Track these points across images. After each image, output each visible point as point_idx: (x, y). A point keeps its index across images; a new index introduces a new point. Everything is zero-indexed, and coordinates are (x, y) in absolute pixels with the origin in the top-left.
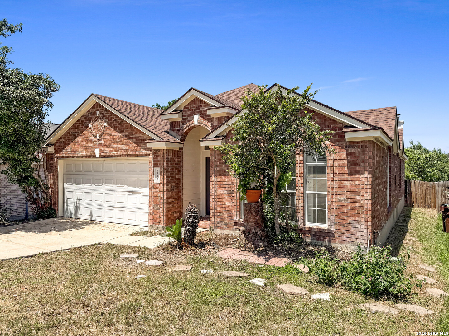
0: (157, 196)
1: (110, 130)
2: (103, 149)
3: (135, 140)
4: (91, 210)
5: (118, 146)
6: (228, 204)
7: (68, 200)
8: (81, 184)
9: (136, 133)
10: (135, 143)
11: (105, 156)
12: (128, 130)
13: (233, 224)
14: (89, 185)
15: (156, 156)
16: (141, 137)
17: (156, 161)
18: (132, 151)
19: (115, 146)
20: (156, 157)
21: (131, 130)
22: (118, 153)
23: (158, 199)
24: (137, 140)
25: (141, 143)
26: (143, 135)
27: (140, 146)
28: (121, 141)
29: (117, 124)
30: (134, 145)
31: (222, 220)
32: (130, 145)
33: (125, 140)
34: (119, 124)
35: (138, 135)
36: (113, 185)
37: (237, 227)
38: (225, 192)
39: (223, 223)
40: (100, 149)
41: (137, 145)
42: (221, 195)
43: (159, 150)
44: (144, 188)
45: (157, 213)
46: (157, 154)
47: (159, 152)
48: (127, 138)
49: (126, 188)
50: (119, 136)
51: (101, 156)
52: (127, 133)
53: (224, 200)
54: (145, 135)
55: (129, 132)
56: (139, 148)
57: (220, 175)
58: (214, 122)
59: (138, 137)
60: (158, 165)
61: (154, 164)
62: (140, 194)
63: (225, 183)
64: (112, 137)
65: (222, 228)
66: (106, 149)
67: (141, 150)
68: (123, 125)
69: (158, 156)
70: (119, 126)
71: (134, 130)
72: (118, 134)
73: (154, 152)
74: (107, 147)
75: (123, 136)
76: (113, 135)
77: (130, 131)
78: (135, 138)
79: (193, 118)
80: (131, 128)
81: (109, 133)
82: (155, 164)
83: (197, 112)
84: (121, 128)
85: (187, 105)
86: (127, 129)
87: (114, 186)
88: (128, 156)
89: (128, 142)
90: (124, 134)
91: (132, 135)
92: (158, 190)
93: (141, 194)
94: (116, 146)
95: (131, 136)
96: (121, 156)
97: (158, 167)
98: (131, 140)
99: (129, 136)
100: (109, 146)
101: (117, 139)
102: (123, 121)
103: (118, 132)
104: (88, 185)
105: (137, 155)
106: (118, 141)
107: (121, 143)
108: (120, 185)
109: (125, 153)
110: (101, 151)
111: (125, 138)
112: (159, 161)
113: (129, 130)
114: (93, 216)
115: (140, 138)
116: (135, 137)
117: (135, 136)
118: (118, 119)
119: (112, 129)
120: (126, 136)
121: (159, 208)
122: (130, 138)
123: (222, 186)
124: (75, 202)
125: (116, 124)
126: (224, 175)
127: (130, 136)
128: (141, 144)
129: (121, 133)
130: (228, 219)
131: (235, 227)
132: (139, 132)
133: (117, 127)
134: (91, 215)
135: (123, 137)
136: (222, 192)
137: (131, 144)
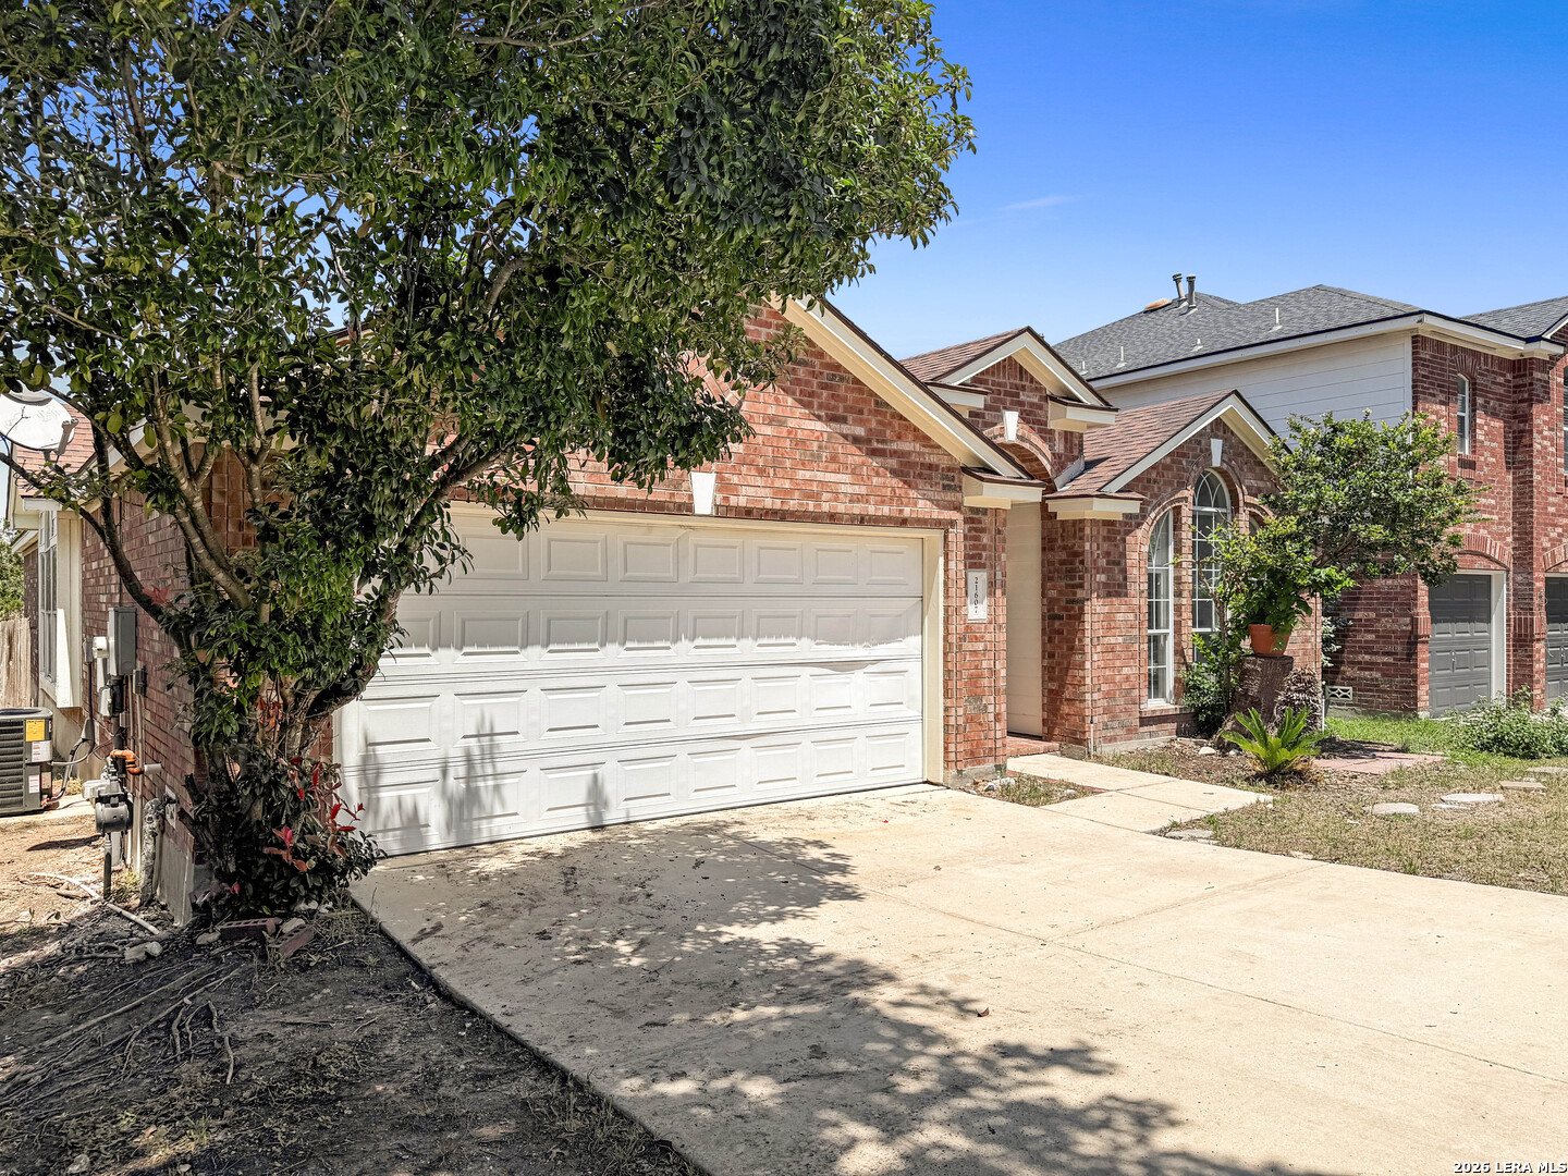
0: (976, 668)
1: (777, 399)
2: (735, 479)
3: (893, 463)
4: (595, 776)
5: (820, 476)
6: (1126, 671)
7: (380, 750)
8: (515, 645)
9: (899, 438)
10: (894, 473)
11: (747, 513)
12: (865, 417)
13: (1137, 722)
14: (586, 646)
15: (976, 530)
16: (919, 453)
17: (974, 547)
18: (883, 502)
19: (802, 474)
20: (973, 533)
21: (879, 422)
22: (825, 507)
23: (981, 677)
24: (901, 464)
25: (920, 476)
26: (927, 450)
27: (917, 488)
28: (834, 459)
29: (815, 381)
30: (895, 482)
31: (1113, 718)
32: (875, 480)
33: (855, 457)
34: (824, 387)
35: (906, 446)
36: (738, 639)
37: (1146, 729)
38: (1120, 640)
39: (1116, 724)
40: (720, 478)
41: (905, 482)
42: (1111, 649)
43: (985, 511)
44: (884, 646)
45: (980, 724)
46: (980, 522)
47: (983, 517)
48: (860, 449)
49: (806, 649)
50: (825, 435)
51: (724, 511)
52: (860, 431)
53: (1118, 663)
54: (935, 451)
55: (869, 426)
56: (913, 494)
57: (1109, 595)
58: (1057, 442)
59: (909, 453)
60: (983, 561)
61: (967, 556)
62: (866, 670)
63: (1120, 617)
64: (790, 432)
65: (1113, 739)
66: (760, 481)
67: (921, 503)
68: (842, 392)
69: (983, 530)
70: (825, 393)
71: (890, 424)
72: (819, 426)
73: (969, 515)
74: (761, 472)
75: (845, 437)
76: (791, 423)
77: (874, 425)
78: (894, 454)
79: (1001, 418)
80: (877, 413)
81: (772, 410)
82: (972, 557)
83: (1012, 403)
84: (833, 403)
85: (982, 373)
86: (861, 412)
87: (747, 643)
88: (863, 520)
89: (863, 464)
90: (845, 429)
91: (884, 442)
92: (980, 646)
93: (871, 668)
94: (808, 475)
95: (880, 446)
96: (833, 518)
97: (982, 566)
98: (880, 459)
99: (869, 441)
100: (771, 471)
101: (815, 446)
102: (842, 379)
103: (819, 418)
104: (576, 647)
105: (903, 522)
106: (820, 457)
107: (833, 466)
108: (778, 637)
109: (857, 509)
110: (723, 485)
111: (853, 449)
112: (984, 548)
113: (868, 420)
114: (613, 801)
115: (913, 458)
116: (895, 452)
117: (894, 446)
118: (817, 362)
119: (790, 400)
120: (856, 440)
121: (985, 706)
122: (873, 453)
123: (1113, 624)
124: (456, 752)
125: (807, 383)
126: (1118, 595)
127: (875, 445)
128: (919, 481)
129: (833, 425)
130: (1126, 710)
131: (1142, 730)
132: (910, 436)
133: (811, 394)
134: (596, 797)
135: (842, 440)
136: (1113, 640)
137: (878, 474)
